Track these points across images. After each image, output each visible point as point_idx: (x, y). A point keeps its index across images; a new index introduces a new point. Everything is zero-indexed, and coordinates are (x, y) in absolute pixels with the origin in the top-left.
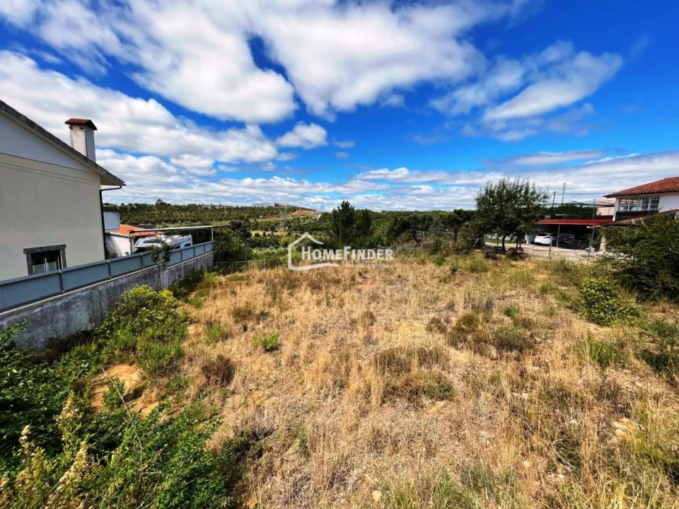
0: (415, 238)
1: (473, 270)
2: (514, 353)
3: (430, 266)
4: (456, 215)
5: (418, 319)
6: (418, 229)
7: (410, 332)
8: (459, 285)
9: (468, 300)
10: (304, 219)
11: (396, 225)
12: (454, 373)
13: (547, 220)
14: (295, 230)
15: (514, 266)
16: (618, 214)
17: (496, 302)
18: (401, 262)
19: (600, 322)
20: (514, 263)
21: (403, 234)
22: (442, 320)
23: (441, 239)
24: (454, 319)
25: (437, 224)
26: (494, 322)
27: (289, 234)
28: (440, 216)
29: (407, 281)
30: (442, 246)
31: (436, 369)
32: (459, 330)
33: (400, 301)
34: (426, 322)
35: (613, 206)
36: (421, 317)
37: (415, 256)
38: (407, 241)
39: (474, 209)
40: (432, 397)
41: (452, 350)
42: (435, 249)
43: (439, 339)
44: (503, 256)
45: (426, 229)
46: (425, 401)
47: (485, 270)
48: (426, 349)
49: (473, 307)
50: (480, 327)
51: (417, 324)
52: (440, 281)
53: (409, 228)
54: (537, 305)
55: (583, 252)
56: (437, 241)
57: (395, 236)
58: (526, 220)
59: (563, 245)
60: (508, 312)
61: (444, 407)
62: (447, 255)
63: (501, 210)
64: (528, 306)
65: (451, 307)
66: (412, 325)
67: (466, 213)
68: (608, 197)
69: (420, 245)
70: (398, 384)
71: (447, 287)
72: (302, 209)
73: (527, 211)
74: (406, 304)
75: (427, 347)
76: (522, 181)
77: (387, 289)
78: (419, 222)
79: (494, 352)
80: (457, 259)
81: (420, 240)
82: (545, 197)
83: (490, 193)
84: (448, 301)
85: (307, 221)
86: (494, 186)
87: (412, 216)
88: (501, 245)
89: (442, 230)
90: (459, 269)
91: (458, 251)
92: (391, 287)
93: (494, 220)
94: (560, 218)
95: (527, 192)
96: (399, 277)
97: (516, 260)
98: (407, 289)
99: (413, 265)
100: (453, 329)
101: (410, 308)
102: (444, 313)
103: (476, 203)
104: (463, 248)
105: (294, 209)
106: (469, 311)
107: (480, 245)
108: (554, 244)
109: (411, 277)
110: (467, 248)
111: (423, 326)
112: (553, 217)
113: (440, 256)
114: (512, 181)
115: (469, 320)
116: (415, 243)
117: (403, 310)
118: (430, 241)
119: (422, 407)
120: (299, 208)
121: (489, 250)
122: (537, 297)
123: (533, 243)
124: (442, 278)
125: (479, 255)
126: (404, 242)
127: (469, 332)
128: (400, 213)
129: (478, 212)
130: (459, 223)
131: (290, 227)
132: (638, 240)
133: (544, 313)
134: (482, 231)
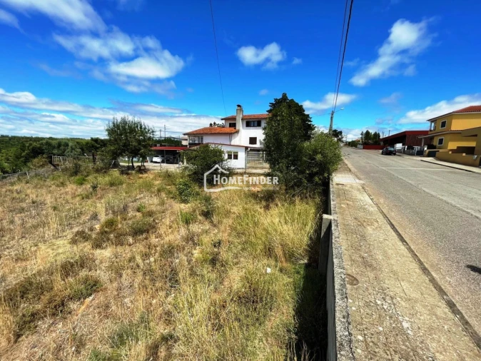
0: (51, 162)
1: (112, 184)
2: (144, 236)
3: (71, 187)
4: (93, 142)
5: (60, 237)
6: (54, 155)
7: (51, 252)
8: (101, 198)
9: (109, 208)
11: (24, 151)
12: (100, 269)
13: (158, 147)
15: (141, 178)
16: (190, 144)
17: (130, 204)
18: (35, 187)
19: (185, 202)
20: (141, 175)
21: (36, 160)
22: (87, 230)
23: (80, 163)
24: (97, 227)
25: (72, 149)
26: (130, 219)
28: (77, 143)
29: (45, 204)
30: (82, 169)
31: (83, 273)
32: (103, 233)
33: (35, 227)
34: (70, 236)
35: (186, 140)
36: (64, 234)
37: (53, 179)
38: (42, 166)
39: (107, 138)
40: (80, 299)
41: (98, 251)
42: (76, 171)
43: (85, 247)
44: (134, 172)
45: (62, 154)
46: (73, 306)
47: (121, 183)
48: (72, 261)
49: (114, 212)
50: (120, 226)
51: (60, 242)
52: (83, 198)
53: (43, 153)
54: (156, 200)
55: (177, 165)
56: (76, 164)
57: (25, 163)
58: (145, 147)
59: (168, 162)
60: (138, 210)
61: (93, 299)
62: (88, 176)
63: (126, 139)
64: (151, 202)
65: (95, 217)
66: (54, 245)
67: (102, 141)
68: (184, 134)
69: (58, 169)
70: (39, 307)
71: (89, 202)
73: (144, 140)
74: (44, 227)
75: (72, 258)
76: (136, 119)
77: (16, 219)
78: (54, 148)
79: (131, 240)
80: (96, 178)
81: (58, 165)
82: (153, 132)
83: (116, 126)
84: (91, 213)
86: (119, 121)
87: (44, 141)
88: (131, 164)
89: (79, 155)
90: (99, 186)
91: (98, 171)
92: (23, 215)
93: (123, 146)
94: (165, 146)
95: (141, 128)
96: (33, 202)
97: (142, 174)
98: (44, 212)
99: (51, 189)
100: (98, 234)
101: (49, 229)
102: (88, 225)
103: (107, 133)
104: (102, 169)
106: (111, 216)
107: (116, 165)
108: (163, 162)
109: (49, 200)
110: (106, 168)
111: (66, 242)
112: (161, 146)
113: (81, 177)
114: (130, 118)
115: (110, 223)
116: (52, 167)
117: (42, 234)
118: (69, 164)
119: (70, 313)
121: (123, 169)
122: (155, 195)
123: (152, 162)
124: (84, 196)
125: (115, 173)
126: (39, 167)
127: (111, 232)
128: (30, 139)
129: (110, 140)
130: (96, 149)
132: (196, 157)
133: (159, 204)
134: (116, 155)
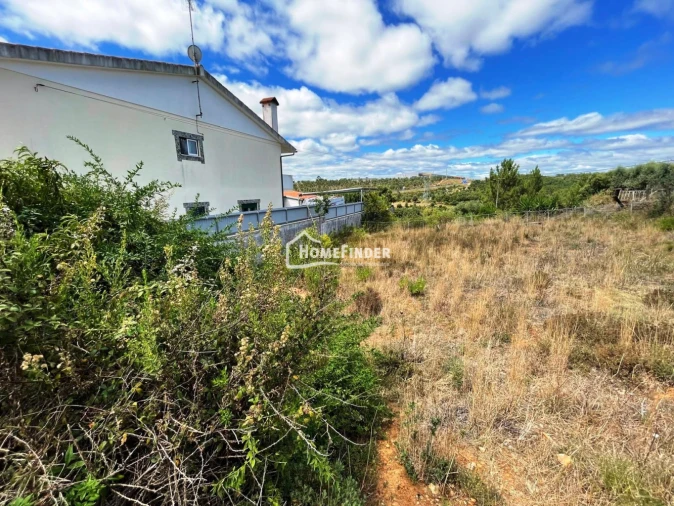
6: (624, 189)
10: (450, 188)
14: (439, 201)
21: (596, 197)
27: (433, 205)
53: (607, 188)
57: (581, 200)
72: (449, 177)
81: (626, 202)
85: (454, 191)
105: (439, 178)
120: (445, 177)
131: (433, 198)
